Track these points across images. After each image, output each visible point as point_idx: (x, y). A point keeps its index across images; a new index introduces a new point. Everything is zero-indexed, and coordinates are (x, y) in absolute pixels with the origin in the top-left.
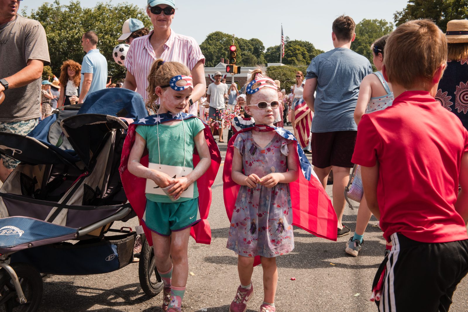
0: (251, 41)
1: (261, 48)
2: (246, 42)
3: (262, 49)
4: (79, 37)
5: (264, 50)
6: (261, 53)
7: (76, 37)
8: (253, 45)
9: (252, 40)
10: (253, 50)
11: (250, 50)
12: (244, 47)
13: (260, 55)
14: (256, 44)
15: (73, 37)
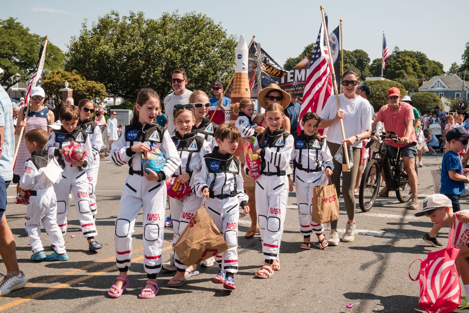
0: (354, 53)
1: (366, 59)
2: (348, 54)
3: (366, 61)
4: (137, 51)
5: (369, 63)
6: (365, 66)
7: (133, 51)
8: (356, 57)
9: (356, 51)
10: (356, 62)
11: (353, 62)
12: (346, 59)
13: (365, 68)
14: (360, 56)
15: (129, 50)
